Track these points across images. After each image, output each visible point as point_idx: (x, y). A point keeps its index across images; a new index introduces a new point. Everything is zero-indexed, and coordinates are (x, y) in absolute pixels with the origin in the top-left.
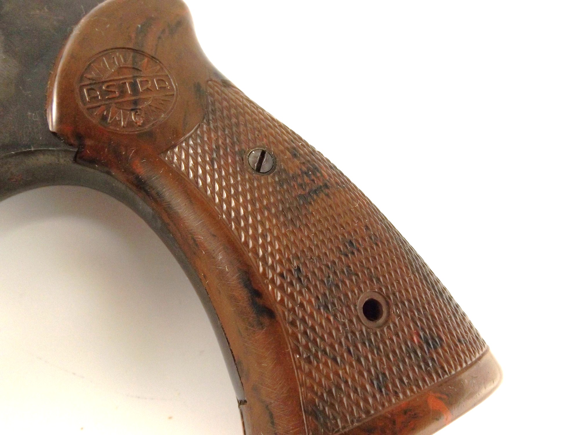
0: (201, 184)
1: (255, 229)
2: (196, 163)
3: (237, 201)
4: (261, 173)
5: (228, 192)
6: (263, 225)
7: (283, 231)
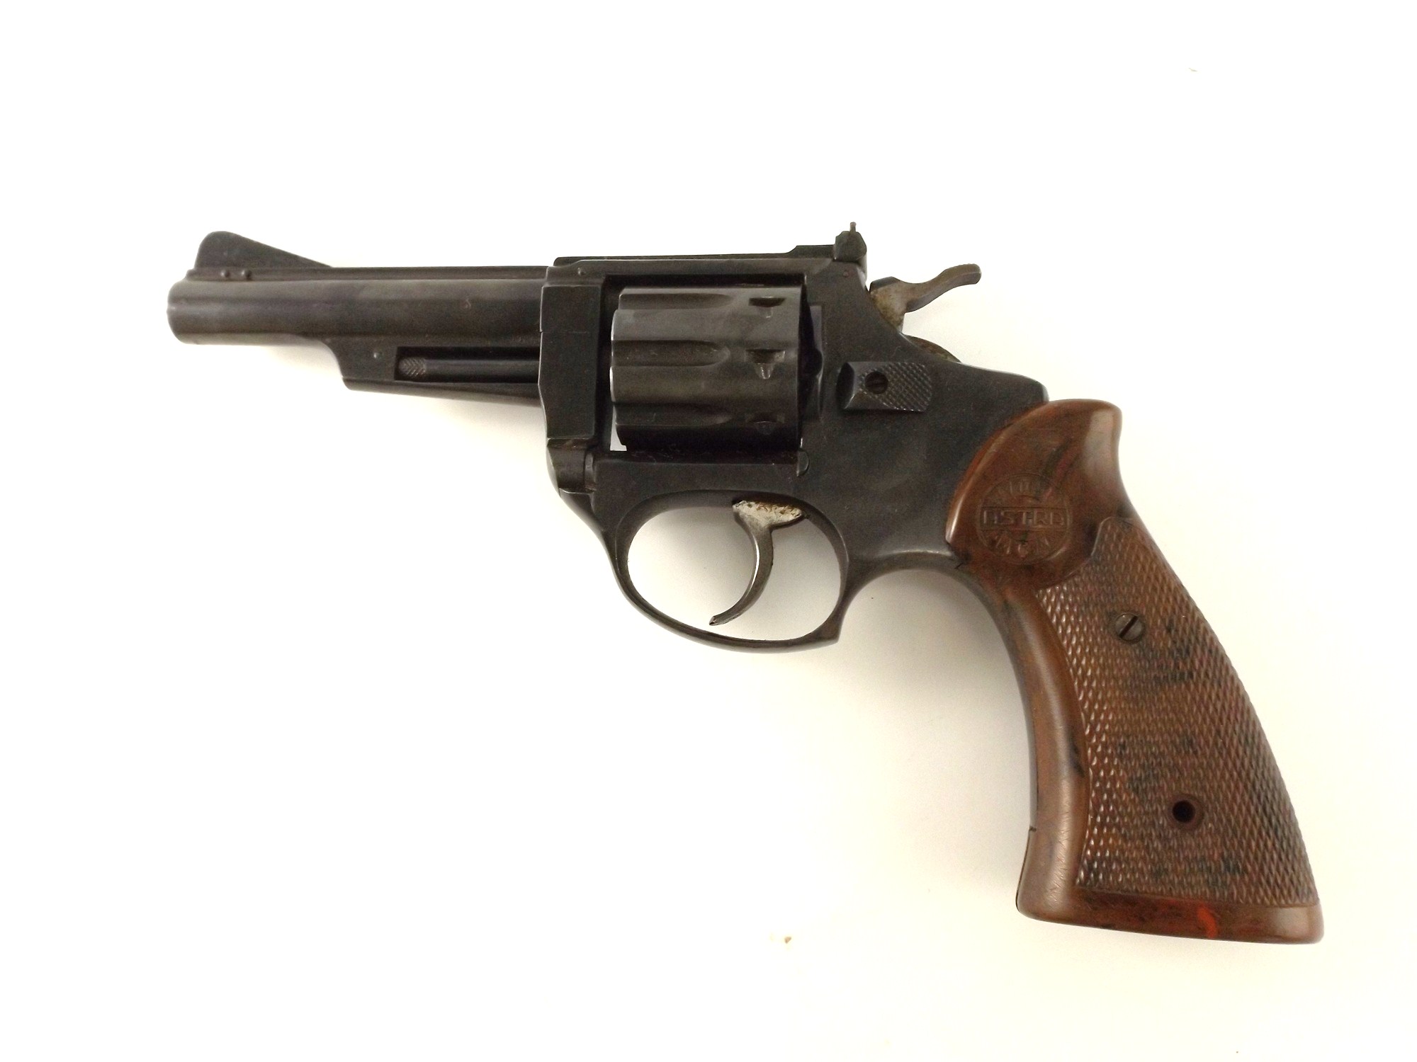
0: (1060, 632)
1: (1096, 694)
2: (1063, 611)
3: (1088, 661)
4: (1125, 640)
5: (1083, 649)
6: (1105, 694)
7: (1123, 706)
